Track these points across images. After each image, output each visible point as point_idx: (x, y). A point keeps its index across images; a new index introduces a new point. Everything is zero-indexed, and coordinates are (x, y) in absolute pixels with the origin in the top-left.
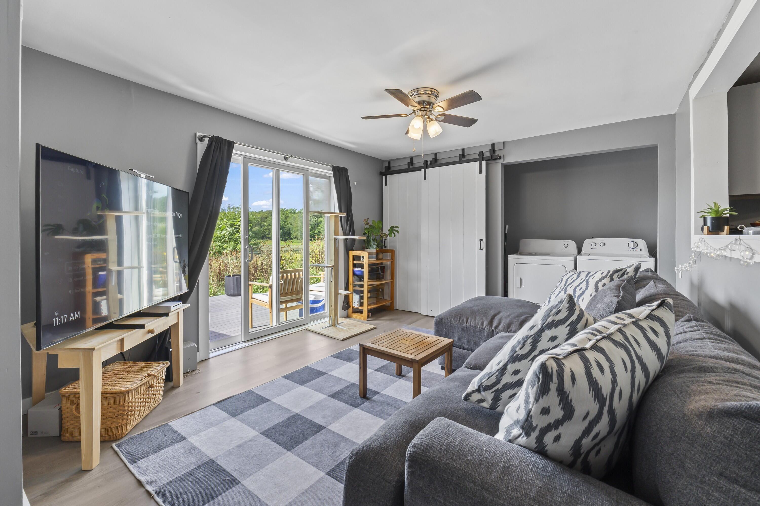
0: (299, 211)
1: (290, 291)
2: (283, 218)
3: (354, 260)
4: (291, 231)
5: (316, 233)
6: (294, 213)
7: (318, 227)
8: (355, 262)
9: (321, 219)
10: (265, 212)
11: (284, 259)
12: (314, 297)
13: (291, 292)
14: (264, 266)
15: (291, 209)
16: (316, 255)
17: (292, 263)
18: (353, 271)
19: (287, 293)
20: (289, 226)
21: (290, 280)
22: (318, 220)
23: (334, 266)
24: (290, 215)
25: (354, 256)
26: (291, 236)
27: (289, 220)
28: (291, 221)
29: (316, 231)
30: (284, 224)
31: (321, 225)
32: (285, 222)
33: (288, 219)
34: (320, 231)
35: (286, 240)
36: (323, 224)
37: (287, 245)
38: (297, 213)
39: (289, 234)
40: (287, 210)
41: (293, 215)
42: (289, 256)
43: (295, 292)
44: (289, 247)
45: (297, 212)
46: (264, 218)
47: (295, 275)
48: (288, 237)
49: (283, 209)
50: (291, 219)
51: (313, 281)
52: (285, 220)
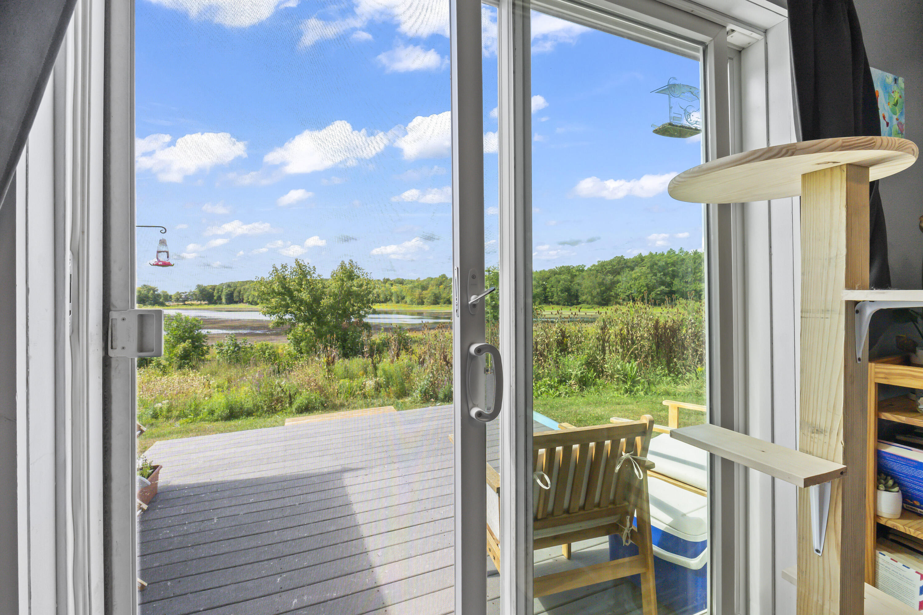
0: (588, 268)
1: (581, 502)
2: (569, 278)
3: (881, 406)
4: (579, 294)
5: (612, 296)
6: (583, 271)
7: (615, 288)
8: (888, 416)
9: (619, 277)
10: (547, 272)
11: (569, 336)
12: (668, 519)
13: (583, 508)
14: (539, 346)
15: (579, 266)
16: (621, 330)
17: (581, 342)
18: (879, 454)
19: (567, 511)
20: (576, 287)
21: (579, 467)
22: (615, 278)
23: (842, 472)
24: (577, 273)
25: (882, 389)
26: (578, 300)
27: (577, 280)
28: (578, 281)
29: (612, 293)
30: (571, 285)
31: (618, 285)
32: (571, 282)
33: (575, 278)
34: (617, 292)
35: (572, 304)
36: (621, 283)
37: (574, 313)
38: (586, 271)
39: (577, 297)
40: (574, 267)
41: (581, 273)
42: (577, 332)
43: (598, 505)
44: (576, 316)
45: (586, 269)
46: (546, 278)
47: (600, 447)
48: (575, 301)
49: (568, 266)
50: (578, 278)
51: (617, 376)
52: (571, 280)
